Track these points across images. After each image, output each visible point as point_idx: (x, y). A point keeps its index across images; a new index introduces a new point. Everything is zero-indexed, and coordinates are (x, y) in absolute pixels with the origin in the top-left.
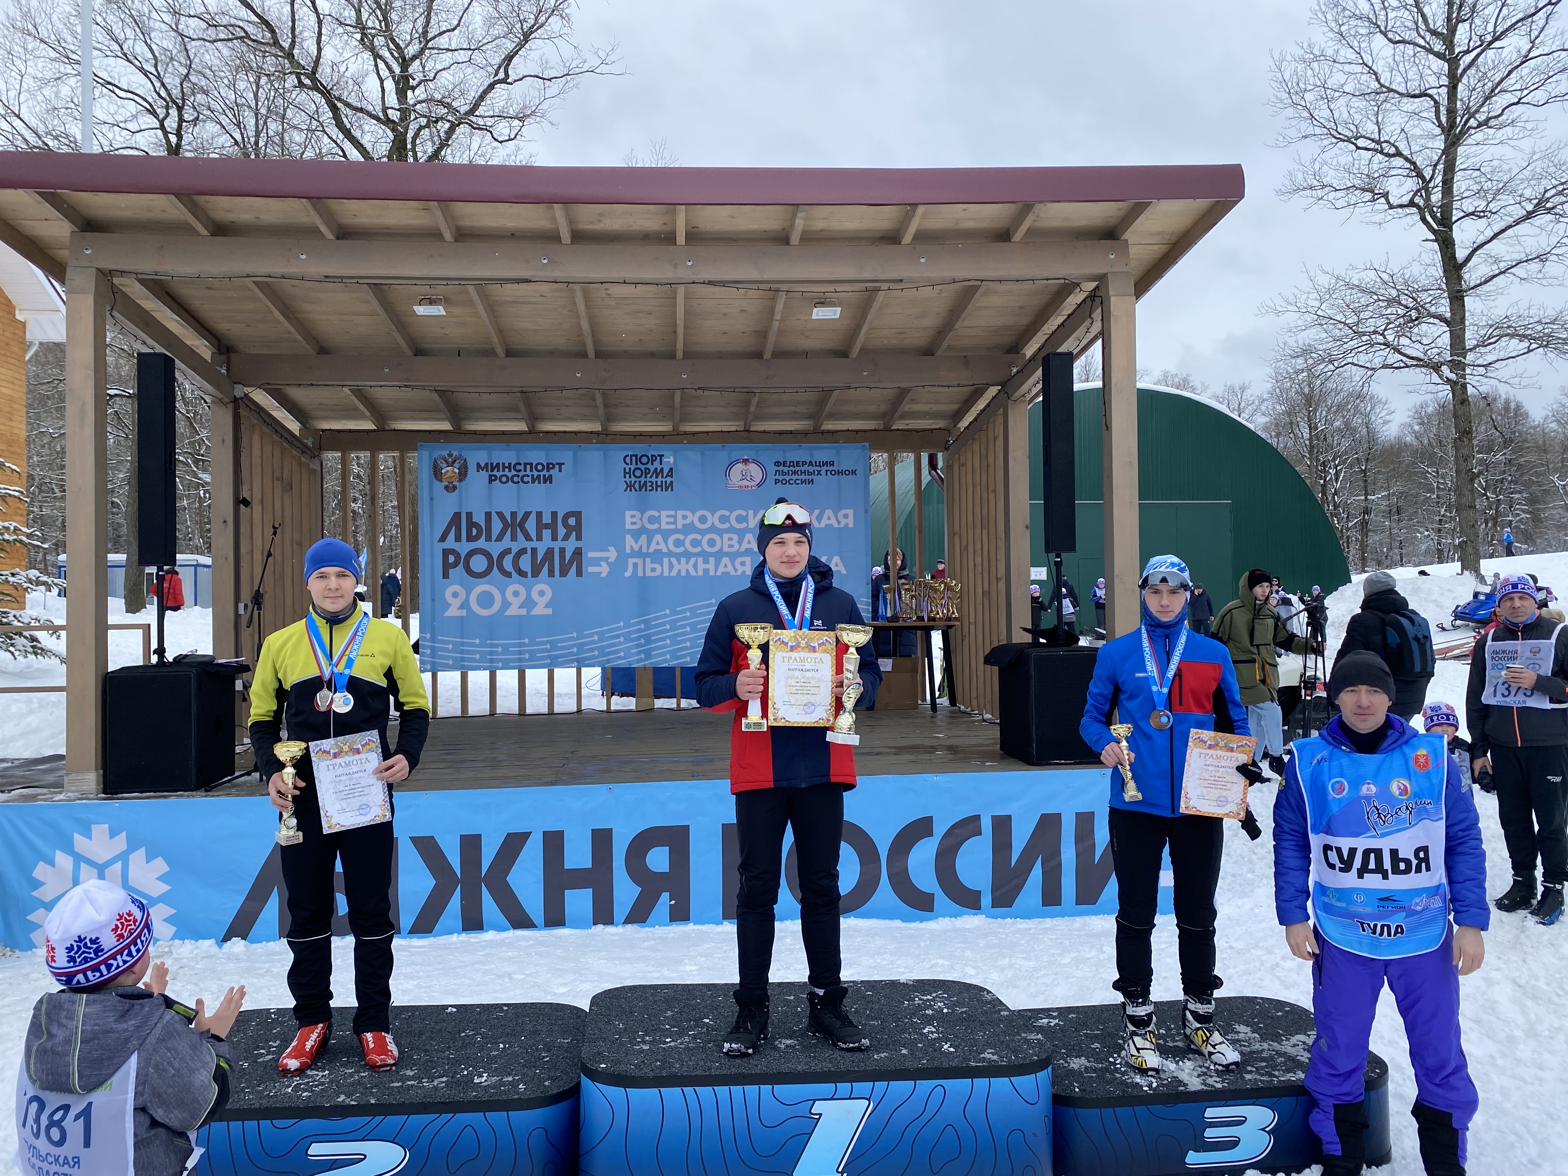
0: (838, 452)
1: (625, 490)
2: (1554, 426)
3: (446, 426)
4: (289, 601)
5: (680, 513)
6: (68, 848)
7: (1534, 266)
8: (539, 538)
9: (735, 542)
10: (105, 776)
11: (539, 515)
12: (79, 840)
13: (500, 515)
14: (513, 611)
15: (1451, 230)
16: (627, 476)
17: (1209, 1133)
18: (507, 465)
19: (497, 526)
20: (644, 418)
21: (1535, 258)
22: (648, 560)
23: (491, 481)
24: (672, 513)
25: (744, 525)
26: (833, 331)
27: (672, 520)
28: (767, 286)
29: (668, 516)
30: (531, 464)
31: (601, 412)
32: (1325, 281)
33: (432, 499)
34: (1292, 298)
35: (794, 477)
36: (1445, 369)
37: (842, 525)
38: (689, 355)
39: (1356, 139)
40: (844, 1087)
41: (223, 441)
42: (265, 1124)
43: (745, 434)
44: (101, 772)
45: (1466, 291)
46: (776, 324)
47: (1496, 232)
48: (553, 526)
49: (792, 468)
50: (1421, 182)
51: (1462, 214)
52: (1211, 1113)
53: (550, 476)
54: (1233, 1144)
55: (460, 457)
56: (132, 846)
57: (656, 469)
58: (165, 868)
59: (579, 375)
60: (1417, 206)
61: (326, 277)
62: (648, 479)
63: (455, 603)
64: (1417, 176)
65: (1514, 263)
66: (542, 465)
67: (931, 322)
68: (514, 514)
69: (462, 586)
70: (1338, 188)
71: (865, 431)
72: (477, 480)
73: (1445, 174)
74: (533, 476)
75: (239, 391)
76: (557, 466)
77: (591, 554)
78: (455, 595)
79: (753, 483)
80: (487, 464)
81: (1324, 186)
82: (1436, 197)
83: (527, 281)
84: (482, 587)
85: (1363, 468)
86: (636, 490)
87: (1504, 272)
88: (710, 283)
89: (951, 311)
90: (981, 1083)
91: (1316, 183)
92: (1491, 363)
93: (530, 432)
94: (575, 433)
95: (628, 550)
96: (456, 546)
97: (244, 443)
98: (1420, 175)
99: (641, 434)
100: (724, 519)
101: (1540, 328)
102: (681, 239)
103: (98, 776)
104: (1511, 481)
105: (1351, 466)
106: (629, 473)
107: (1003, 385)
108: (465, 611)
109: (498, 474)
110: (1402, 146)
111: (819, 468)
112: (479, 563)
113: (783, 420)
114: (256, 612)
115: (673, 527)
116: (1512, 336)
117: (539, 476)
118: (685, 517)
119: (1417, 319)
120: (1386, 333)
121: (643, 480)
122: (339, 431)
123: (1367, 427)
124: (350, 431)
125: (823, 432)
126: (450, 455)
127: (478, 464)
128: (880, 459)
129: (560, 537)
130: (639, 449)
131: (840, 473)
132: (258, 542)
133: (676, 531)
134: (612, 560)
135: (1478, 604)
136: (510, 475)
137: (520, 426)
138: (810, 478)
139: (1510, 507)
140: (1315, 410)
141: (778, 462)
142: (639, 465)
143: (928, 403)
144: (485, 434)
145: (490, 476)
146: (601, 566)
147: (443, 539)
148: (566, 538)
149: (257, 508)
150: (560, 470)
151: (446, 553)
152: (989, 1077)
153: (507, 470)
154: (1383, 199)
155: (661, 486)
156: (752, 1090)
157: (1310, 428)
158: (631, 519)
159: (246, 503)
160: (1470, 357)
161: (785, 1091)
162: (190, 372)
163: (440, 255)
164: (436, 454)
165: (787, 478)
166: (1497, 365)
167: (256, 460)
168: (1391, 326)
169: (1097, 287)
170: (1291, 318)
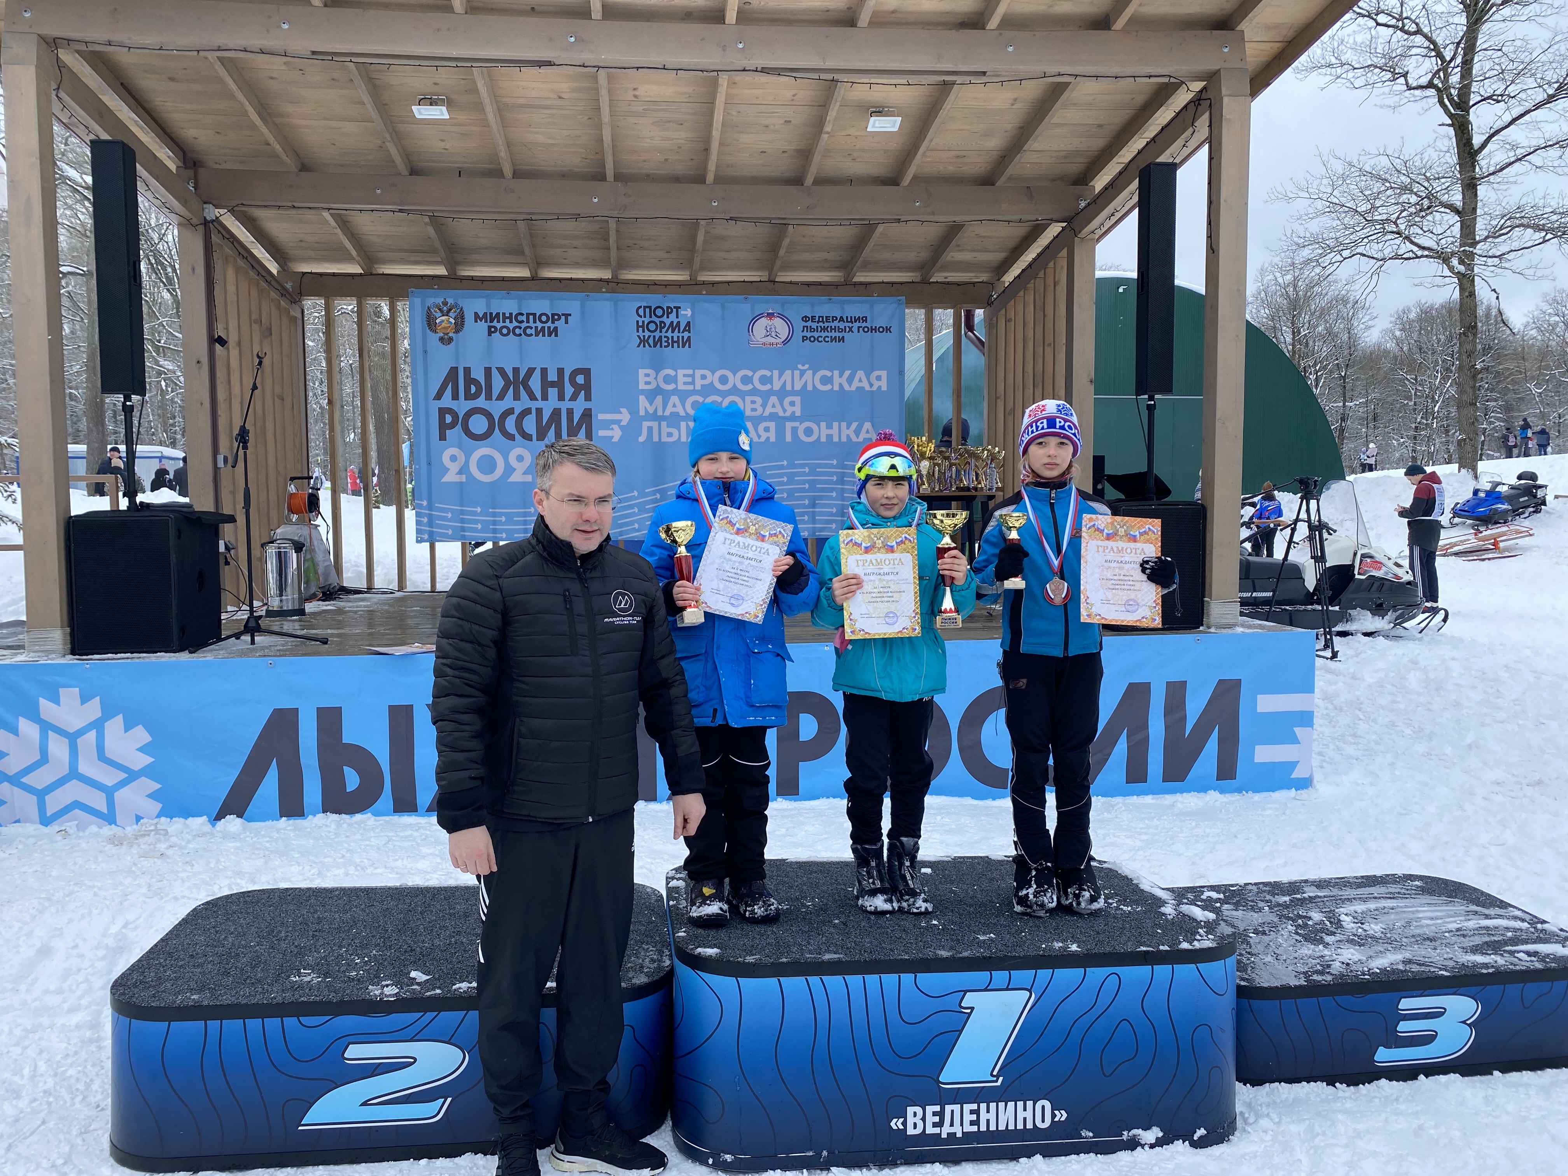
0: (872, 307)
1: (639, 346)
2: (1534, 333)
3: (441, 271)
4: (271, 460)
5: (699, 373)
6: (34, 715)
7: (1554, 152)
8: (545, 397)
9: (758, 406)
10: (72, 634)
11: (544, 371)
12: (46, 706)
13: (501, 371)
14: (517, 477)
15: (1469, 115)
16: (641, 329)
17: (1404, 1027)
18: (507, 315)
19: (498, 383)
20: (659, 265)
21: (1554, 144)
22: (664, 424)
23: (490, 333)
24: (690, 372)
25: (768, 387)
26: (886, 151)
27: (690, 379)
28: (829, 76)
29: (685, 376)
30: (534, 315)
31: (613, 253)
32: (1338, 167)
33: (425, 352)
34: (1304, 183)
35: (823, 334)
36: (1455, 262)
37: (875, 388)
38: (718, 180)
39: (1377, 15)
40: (1001, 976)
41: (193, 269)
42: (291, 1022)
43: (770, 285)
44: (68, 630)
45: (1479, 179)
46: (825, 136)
47: (1514, 116)
48: (559, 384)
49: (821, 324)
50: (1440, 62)
51: (1480, 98)
52: (1406, 1004)
53: (556, 329)
54: (1428, 1039)
55: (456, 305)
56: (108, 713)
57: (672, 322)
58: (148, 738)
59: (596, 200)
60: (1435, 87)
61: (314, 53)
62: (663, 334)
63: (454, 467)
64: (1436, 56)
65: (1532, 150)
66: (547, 315)
67: (995, 143)
68: (516, 371)
69: (460, 449)
70: (1356, 66)
71: (902, 283)
72: (476, 331)
73: (1465, 55)
74: (536, 327)
75: (212, 212)
76: (563, 318)
77: (601, 417)
78: (453, 458)
79: (779, 341)
80: (485, 314)
81: (1342, 65)
82: (1455, 79)
83: (549, 64)
84: (483, 450)
85: (1343, 374)
86: (650, 346)
87: (1520, 159)
88: (765, 70)
89: (1021, 128)
90: (1163, 971)
91: (1334, 60)
92: (1504, 254)
93: (533, 278)
94: (583, 280)
95: (642, 413)
96: (453, 405)
97: (217, 275)
98: (1439, 55)
99: (655, 283)
100: (746, 380)
101: (1555, 217)
102: (731, 16)
103: (64, 634)
104: (1487, 389)
105: (1331, 372)
106: (643, 327)
107: (1069, 220)
108: (464, 476)
109: (499, 326)
110: (1423, 21)
111: (850, 325)
112: (478, 424)
113: (813, 269)
114: (241, 452)
115: (691, 387)
116: (1526, 226)
117: (543, 328)
118: (704, 377)
119: (1429, 208)
120: (1398, 222)
121: (657, 334)
122: (321, 275)
123: (1349, 333)
124: (334, 274)
125: (855, 284)
126: (445, 303)
127: (476, 314)
128: (915, 317)
129: (568, 396)
130: (653, 300)
131: (873, 329)
132: (236, 390)
133: (694, 392)
134: (624, 423)
135: (1477, 501)
136: (511, 326)
137: (525, 273)
138: (841, 335)
139: (1486, 415)
140: (1300, 314)
141: (806, 317)
142: (654, 318)
143: (973, 251)
144: (483, 280)
145: (490, 327)
146: (612, 429)
147: (439, 396)
148: (574, 398)
149: (234, 353)
150: (566, 322)
151: (443, 412)
152: (1172, 964)
153: (508, 321)
154: (1402, 78)
155: (678, 342)
156: (890, 979)
157: (1294, 333)
158: (645, 378)
159: (222, 342)
160: (1480, 249)
161: (930, 980)
162: (152, 181)
163: (449, 29)
164: (430, 302)
165: (816, 335)
166: (1511, 256)
167: (231, 297)
168: (1404, 214)
169: (1205, 88)
170: (1301, 205)
